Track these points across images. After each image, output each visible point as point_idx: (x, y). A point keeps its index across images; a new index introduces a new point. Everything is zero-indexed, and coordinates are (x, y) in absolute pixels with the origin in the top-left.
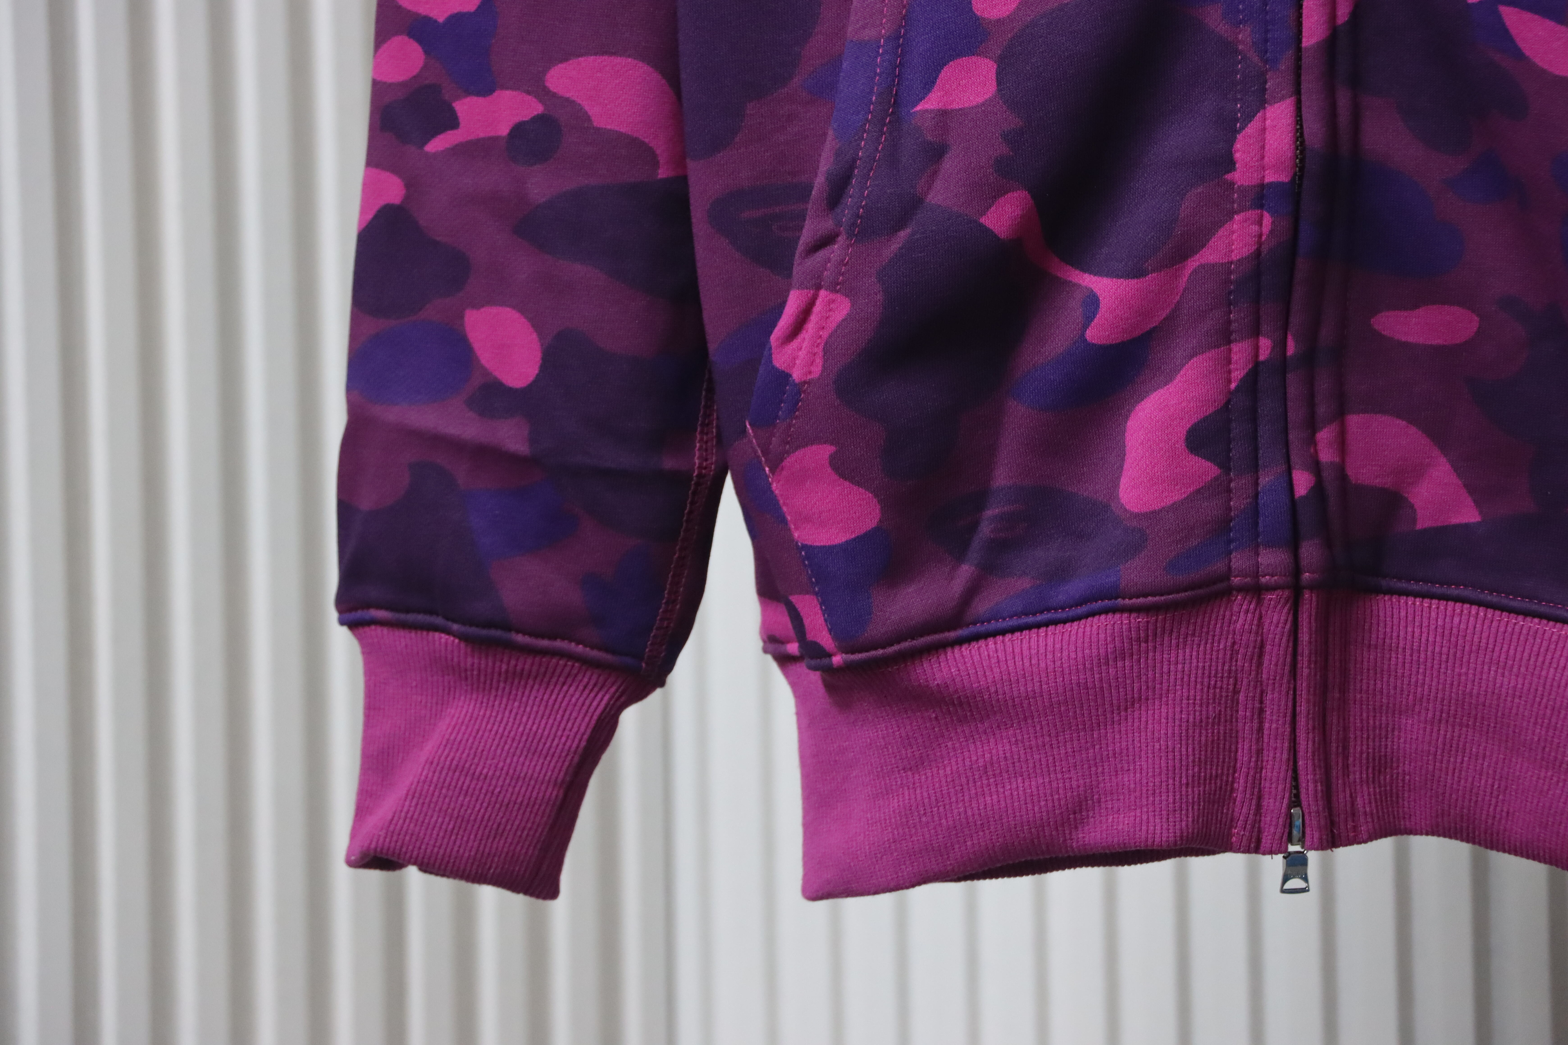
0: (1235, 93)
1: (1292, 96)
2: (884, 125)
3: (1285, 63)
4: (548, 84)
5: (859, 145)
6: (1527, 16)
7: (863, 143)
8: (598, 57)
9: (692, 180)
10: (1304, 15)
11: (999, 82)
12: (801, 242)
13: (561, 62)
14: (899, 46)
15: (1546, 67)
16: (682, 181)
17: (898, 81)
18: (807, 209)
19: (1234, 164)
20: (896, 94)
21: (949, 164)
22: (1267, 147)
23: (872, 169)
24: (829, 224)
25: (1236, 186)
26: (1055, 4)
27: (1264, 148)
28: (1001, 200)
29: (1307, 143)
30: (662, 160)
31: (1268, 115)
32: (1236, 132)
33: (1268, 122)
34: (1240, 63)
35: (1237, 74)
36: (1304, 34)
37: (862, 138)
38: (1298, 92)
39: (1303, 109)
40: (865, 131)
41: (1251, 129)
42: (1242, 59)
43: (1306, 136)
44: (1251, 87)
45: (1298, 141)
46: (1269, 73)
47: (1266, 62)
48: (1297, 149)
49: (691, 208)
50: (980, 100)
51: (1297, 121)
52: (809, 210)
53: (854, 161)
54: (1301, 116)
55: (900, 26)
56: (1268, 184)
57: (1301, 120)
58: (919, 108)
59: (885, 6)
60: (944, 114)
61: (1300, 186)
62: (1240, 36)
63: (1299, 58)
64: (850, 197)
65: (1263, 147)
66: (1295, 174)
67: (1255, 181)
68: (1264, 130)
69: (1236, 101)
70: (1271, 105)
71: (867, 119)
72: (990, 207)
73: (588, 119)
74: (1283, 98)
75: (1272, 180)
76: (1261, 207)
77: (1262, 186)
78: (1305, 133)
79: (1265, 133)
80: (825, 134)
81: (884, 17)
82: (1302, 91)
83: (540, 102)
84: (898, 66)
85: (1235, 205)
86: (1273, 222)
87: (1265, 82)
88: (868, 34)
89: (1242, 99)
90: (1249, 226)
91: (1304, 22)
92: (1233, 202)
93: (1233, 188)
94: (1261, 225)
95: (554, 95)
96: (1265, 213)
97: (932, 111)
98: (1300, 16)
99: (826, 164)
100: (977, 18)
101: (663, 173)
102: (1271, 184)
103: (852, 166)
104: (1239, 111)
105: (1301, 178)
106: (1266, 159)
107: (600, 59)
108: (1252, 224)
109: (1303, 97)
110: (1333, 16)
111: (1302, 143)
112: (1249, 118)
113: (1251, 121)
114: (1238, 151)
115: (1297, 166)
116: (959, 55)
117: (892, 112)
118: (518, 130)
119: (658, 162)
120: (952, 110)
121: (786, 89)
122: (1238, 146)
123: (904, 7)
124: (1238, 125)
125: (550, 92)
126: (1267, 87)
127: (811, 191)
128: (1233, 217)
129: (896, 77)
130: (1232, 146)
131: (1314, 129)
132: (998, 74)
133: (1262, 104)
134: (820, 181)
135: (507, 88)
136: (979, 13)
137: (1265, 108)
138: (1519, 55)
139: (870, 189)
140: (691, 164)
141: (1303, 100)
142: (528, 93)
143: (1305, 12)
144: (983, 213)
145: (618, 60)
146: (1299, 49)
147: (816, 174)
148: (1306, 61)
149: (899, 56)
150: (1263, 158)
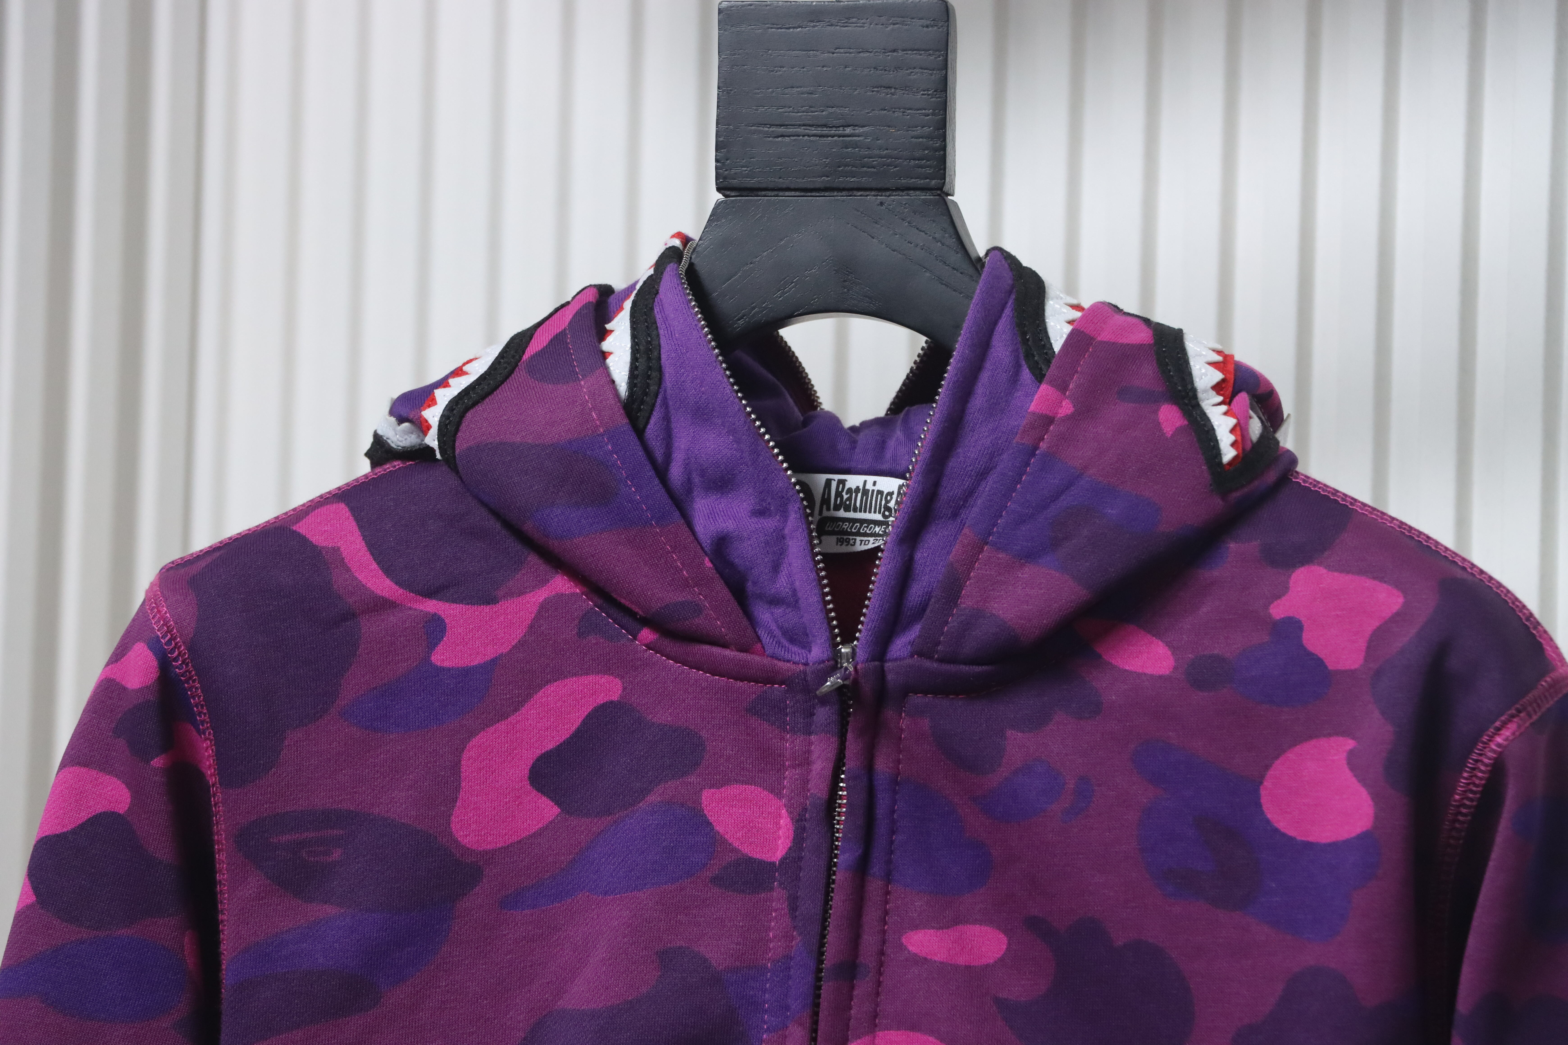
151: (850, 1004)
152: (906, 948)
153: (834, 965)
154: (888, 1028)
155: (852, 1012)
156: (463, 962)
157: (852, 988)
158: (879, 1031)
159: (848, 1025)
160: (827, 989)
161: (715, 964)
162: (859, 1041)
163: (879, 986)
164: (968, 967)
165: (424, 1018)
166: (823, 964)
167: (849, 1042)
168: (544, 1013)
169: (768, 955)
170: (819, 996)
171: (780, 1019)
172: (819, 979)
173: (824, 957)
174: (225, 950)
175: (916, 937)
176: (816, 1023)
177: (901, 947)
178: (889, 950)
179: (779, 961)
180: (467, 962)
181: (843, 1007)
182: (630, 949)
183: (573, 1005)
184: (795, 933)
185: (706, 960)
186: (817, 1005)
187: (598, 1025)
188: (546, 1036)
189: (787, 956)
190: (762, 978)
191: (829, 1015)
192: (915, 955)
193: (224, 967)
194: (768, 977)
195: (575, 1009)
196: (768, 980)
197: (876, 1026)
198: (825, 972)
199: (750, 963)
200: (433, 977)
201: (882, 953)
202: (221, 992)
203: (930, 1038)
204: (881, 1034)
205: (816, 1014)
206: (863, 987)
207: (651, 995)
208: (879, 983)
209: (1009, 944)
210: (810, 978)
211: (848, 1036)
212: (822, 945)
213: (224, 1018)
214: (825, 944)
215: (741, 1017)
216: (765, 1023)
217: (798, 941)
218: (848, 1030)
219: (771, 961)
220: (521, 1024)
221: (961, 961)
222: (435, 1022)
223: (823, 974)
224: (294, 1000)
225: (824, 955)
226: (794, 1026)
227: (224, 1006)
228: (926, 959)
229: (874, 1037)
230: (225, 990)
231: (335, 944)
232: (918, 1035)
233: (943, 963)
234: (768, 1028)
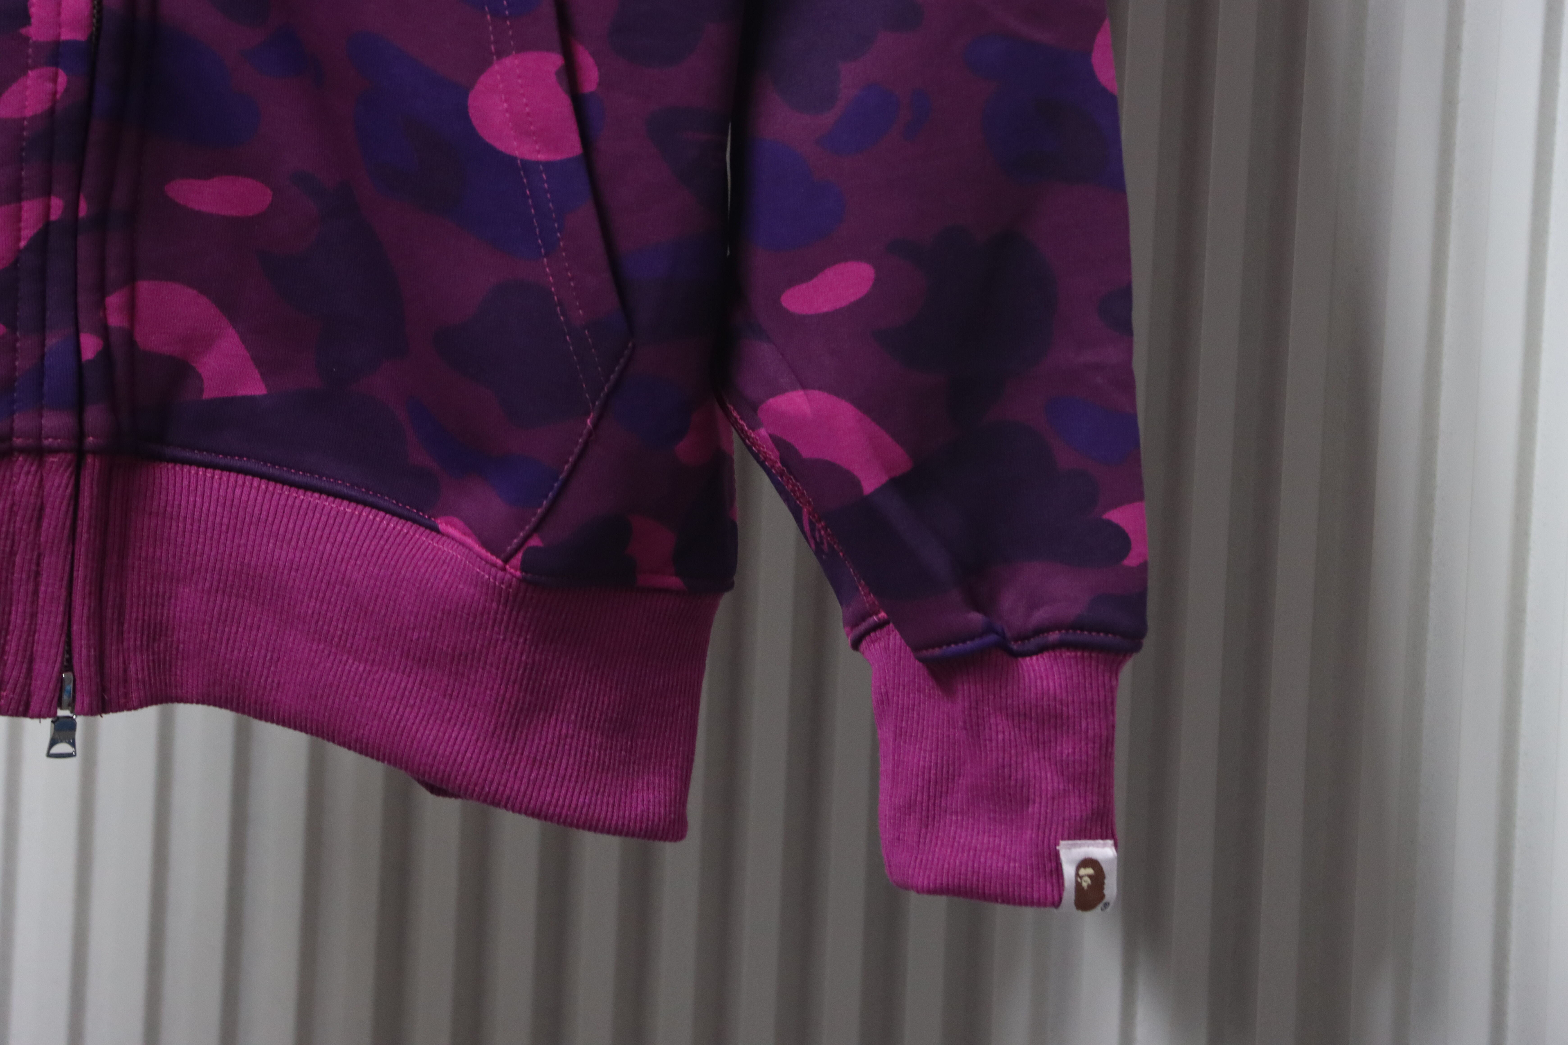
19: (30, 17)
25: (31, 41)
56: (64, 42)
61: (96, 45)
66: (92, 34)
67: (51, 38)
75: (68, 37)
76: (56, 64)
77: (57, 43)
85: (30, 60)
86: (68, 81)
90: (44, 82)
92: (28, 58)
93: (28, 42)
94: (56, 83)
96: (61, 71)
102: (66, 43)
105: (97, 38)
106: (63, 15)
108: (46, 80)
115: (94, 26)
128: (27, 73)
150: (59, 14)
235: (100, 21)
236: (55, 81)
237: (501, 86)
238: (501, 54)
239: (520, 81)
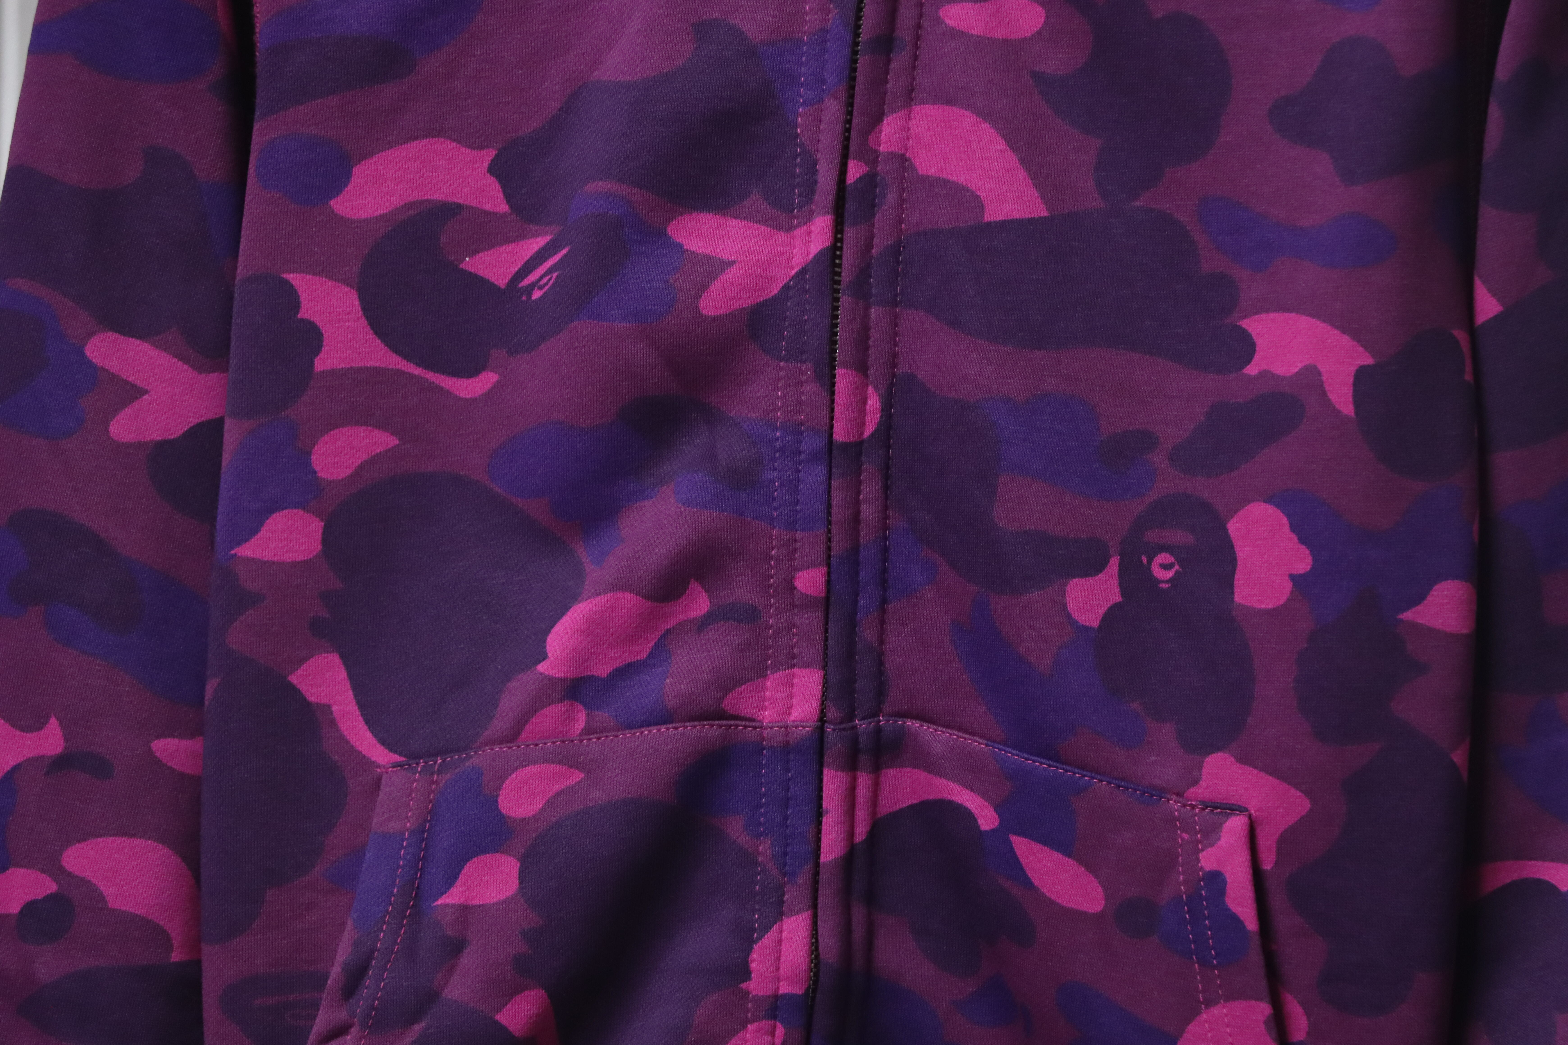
0: (754, 904)
1: (808, 910)
2: (404, 917)
3: (803, 878)
4: (65, 864)
5: (378, 936)
6: (1037, 847)
7: (382, 934)
8: (117, 838)
9: (205, 965)
10: (823, 831)
11: (522, 880)
12: (314, 1031)
13: (79, 842)
14: (423, 840)
15: (1053, 897)
16: (196, 964)
17: (421, 875)
18: (321, 998)
19: (750, 973)
20: (418, 887)
21: (468, 959)
22: (783, 959)
23: (389, 961)
24: (343, 1015)
25: (751, 996)
26: (580, 807)
27: (780, 960)
28: (518, 998)
29: (822, 956)
30: (175, 943)
31: (785, 927)
32: (752, 942)
33: (785, 934)
34: (759, 874)
35: (755, 885)
36: (822, 850)
37: (381, 930)
38: (815, 907)
39: (819, 923)
40: (385, 923)
41: (768, 939)
42: (761, 871)
43: (821, 950)
44: (769, 899)
45: (812, 954)
46: (787, 886)
47: (785, 875)
48: (812, 963)
49: (203, 992)
50: (502, 897)
51: (813, 934)
52: (323, 1000)
53: (372, 952)
54: (816, 930)
55: (426, 821)
56: (782, 995)
57: (817, 933)
58: (440, 902)
59: (411, 800)
60: (465, 910)
61: (813, 998)
62: (761, 848)
63: (816, 873)
64: (366, 988)
65: (778, 959)
66: (809, 987)
67: (770, 992)
68: (780, 942)
69: (754, 911)
70: (788, 917)
71: (387, 912)
72: (506, 1004)
73: (102, 898)
74: (799, 912)
75: (786, 991)
76: (774, 1017)
77: (776, 997)
78: (820, 947)
79: (781, 945)
80: (344, 924)
81: (410, 811)
82: (819, 906)
83: (55, 881)
84: (421, 860)
85: (749, 1015)
86: (785, 1034)
87: (783, 895)
88: (393, 826)
89: (760, 910)
90: (762, 1036)
91: (822, 838)
92: (748, 1012)
93: (748, 997)
94: (773, 1035)
95: (69, 874)
96: (779, 1024)
97: (453, 906)
98: (819, 832)
99: (343, 954)
100: (503, 816)
101: (175, 957)
102: (784, 996)
103: (370, 957)
104: (757, 921)
105: (815, 991)
106: (781, 971)
107: (119, 840)
108: (765, 1034)
109: (819, 911)
110: (851, 834)
111: (817, 957)
112: (766, 929)
113: (767, 932)
114: (754, 960)
115: (811, 980)
116: (484, 851)
117: (413, 905)
118: (30, 908)
119: (172, 945)
120: (473, 906)
121: (307, 878)
122: (755, 955)
123: (431, 801)
124: (755, 935)
125: (66, 871)
126: (785, 899)
127: (326, 981)
128: (747, 1027)
129: (419, 870)
130: (748, 956)
131: (829, 943)
132: (521, 872)
133: (780, 915)
134: (336, 971)
135: (22, 866)
136: (504, 812)
137: (782, 920)
138: (1028, 884)
139: (386, 981)
140: (206, 949)
141: (819, 914)
142: (43, 871)
143: (824, 828)
144: (499, 1010)
145: (138, 841)
146: (817, 864)
147: (333, 963)
148: (823, 877)
149: (423, 850)
150: (778, 969)
151: (887, 78)
152: (943, 22)
153: (870, 38)
154: (923, 102)
155: (889, 86)
156: (498, 31)
157: (889, 61)
158: (915, 105)
159: (884, 99)
160: (863, 61)
161: (751, 37)
162: (895, 115)
163: (916, 60)
164: (1006, 42)
165: (459, 86)
166: (859, 37)
167: (885, 117)
168: (580, 84)
169: (805, 28)
170: (855, 70)
171: (816, 93)
172: (856, 53)
173: (861, 30)
174: (258, 13)
175: (953, 11)
176: (852, 96)
177: (938, 20)
178: (925, 23)
179: (815, 35)
180: (501, 31)
181: (879, 82)
182: (665, 21)
183: (609, 76)
184: (831, 6)
185: (742, 33)
186: (854, 79)
187: (634, 97)
188: (582, 107)
189: (824, 30)
190: (798, 51)
191: (865, 89)
192: (953, 29)
193: (257, 30)
194: (804, 50)
195: (610, 81)
196: (805, 53)
197: (912, 100)
198: (861, 46)
199: (786, 36)
200: (468, 46)
201: (919, 26)
202: (255, 55)
203: (966, 113)
204: (917, 108)
205: (853, 88)
206: (900, 60)
207: (687, 67)
208: (916, 57)
209: (1047, 17)
210: (847, 52)
211: (884, 110)
212: (859, 18)
213: (259, 81)
214: (862, 17)
215: (777, 91)
216: (801, 97)
217: (834, 14)
218: (884, 104)
219: (807, 34)
220: (556, 95)
221: (999, 34)
222: (471, 90)
223: (859, 48)
224: (329, 66)
225: (860, 28)
226: (829, 100)
227: (259, 69)
228: (963, 32)
229: (910, 112)
230: (259, 53)
231: (369, 10)
232: (955, 109)
233: (980, 37)
234: (804, 102)
235: (816, 975)
236: (773, 1034)
237: (1209, 1035)
238: (1209, 1003)
239: (1228, 1030)
